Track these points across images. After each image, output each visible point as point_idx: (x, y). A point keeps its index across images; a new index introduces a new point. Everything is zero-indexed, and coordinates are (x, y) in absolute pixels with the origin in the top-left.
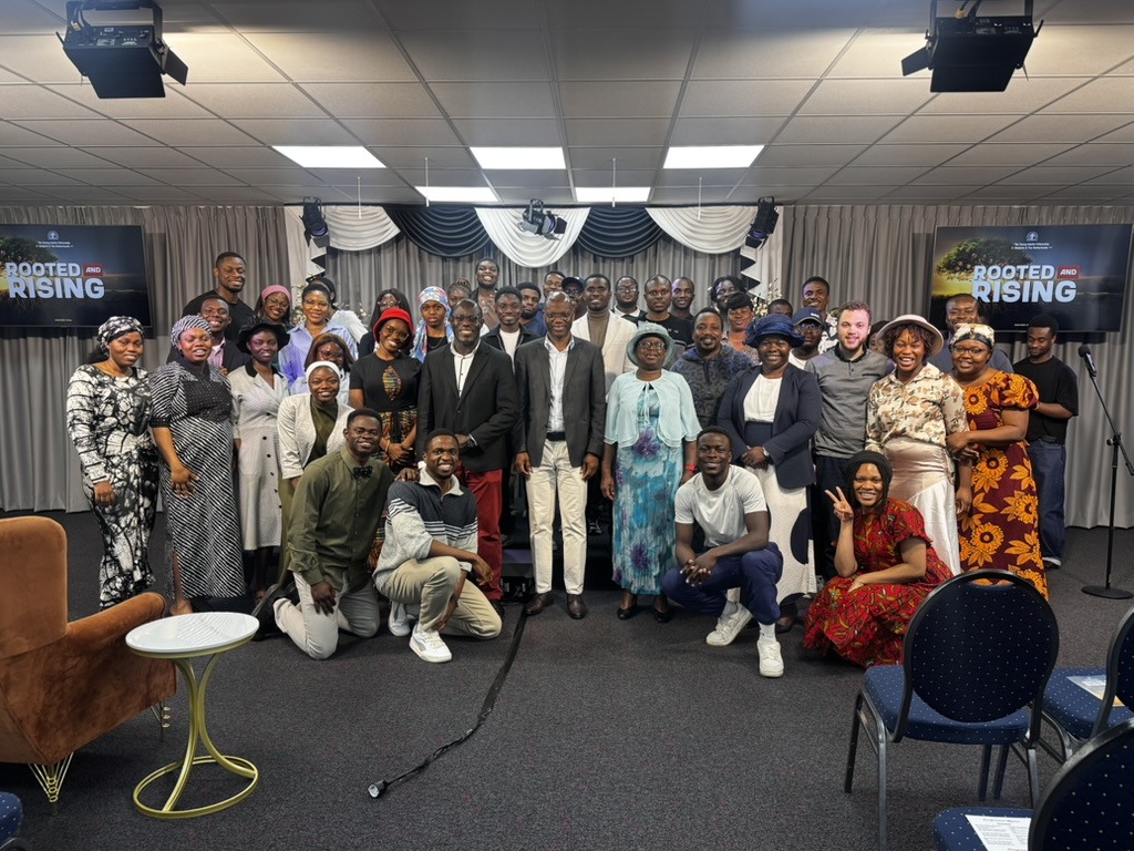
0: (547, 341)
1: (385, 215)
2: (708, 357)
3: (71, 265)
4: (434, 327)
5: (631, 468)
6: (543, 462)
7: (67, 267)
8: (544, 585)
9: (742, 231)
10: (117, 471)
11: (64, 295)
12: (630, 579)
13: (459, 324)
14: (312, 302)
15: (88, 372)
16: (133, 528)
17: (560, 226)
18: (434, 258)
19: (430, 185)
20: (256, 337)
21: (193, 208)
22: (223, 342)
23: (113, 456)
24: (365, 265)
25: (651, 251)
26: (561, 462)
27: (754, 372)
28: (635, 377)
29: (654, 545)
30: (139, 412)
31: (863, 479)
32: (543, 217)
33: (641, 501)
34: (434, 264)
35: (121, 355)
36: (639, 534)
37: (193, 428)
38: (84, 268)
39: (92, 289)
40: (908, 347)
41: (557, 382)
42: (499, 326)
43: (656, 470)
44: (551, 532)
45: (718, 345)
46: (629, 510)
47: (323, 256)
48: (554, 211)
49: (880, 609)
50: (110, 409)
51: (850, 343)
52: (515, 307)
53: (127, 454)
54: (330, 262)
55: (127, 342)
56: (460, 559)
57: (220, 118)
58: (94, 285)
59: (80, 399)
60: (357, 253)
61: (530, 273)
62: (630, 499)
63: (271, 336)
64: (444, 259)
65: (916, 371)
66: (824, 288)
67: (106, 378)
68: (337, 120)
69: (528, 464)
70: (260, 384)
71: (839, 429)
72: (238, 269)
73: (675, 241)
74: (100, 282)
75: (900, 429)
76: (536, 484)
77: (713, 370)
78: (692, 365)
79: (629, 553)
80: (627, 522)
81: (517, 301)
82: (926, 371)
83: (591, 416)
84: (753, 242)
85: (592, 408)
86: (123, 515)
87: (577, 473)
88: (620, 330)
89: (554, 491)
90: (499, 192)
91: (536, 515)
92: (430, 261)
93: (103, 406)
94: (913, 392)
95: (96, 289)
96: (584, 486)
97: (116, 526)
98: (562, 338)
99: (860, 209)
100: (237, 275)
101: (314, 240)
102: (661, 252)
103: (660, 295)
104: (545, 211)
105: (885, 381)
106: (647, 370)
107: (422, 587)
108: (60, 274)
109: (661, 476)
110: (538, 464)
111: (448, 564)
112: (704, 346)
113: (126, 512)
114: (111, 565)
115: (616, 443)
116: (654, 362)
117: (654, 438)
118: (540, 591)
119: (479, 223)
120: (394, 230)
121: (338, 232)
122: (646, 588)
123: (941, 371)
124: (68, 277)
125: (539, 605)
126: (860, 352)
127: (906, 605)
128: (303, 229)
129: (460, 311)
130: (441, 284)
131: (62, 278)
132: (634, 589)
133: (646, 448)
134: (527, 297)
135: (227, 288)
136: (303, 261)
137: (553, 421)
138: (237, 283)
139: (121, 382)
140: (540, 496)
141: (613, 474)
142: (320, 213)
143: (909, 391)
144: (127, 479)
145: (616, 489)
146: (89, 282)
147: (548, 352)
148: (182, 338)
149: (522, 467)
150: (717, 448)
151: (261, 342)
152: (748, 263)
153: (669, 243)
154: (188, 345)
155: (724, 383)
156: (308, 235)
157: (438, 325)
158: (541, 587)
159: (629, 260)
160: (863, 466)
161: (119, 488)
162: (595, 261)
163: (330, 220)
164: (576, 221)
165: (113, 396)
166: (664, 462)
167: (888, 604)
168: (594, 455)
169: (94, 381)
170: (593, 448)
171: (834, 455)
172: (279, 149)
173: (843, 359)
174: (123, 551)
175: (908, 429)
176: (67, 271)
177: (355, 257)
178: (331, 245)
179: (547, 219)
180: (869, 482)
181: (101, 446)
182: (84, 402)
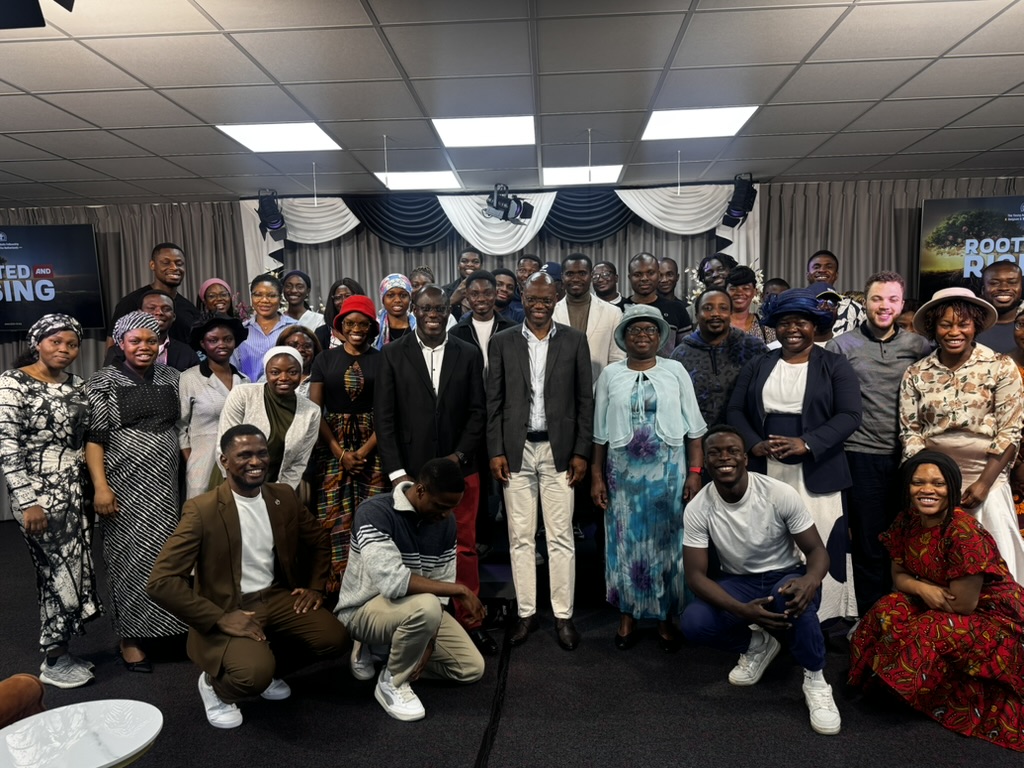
0: (524, 328)
1: (344, 206)
2: (716, 342)
3: (20, 267)
4: (397, 316)
5: (626, 472)
6: (523, 467)
7: (16, 269)
8: (527, 608)
9: (717, 210)
10: (57, 491)
11: (13, 297)
12: (630, 601)
13: (425, 315)
14: (260, 295)
15: (16, 378)
16: (77, 557)
17: (527, 211)
18: (396, 250)
19: (390, 170)
20: (210, 334)
21: (147, 206)
22: (167, 341)
23: (51, 474)
24: (325, 259)
25: (620, 235)
26: (543, 467)
27: (772, 357)
28: (626, 368)
29: (656, 562)
30: (75, 422)
31: (923, 482)
32: (509, 202)
33: (639, 509)
34: (396, 256)
35: (50, 356)
36: (639, 547)
37: (130, 440)
38: (33, 269)
39: (43, 291)
40: (955, 327)
41: (538, 374)
42: (472, 315)
43: (655, 473)
44: (533, 545)
45: (727, 329)
46: (625, 519)
47: (282, 250)
48: (519, 196)
49: (949, 645)
50: (42, 422)
51: (883, 320)
52: (488, 295)
53: (66, 470)
54: (289, 257)
55: (59, 341)
56: (439, 594)
57: (151, 88)
58: (44, 287)
59: (6, 409)
60: (316, 247)
61: (496, 262)
62: (626, 507)
63: (228, 332)
64: (406, 250)
65: (967, 353)
66: (834, 262)
67: (37, 385)
68: (282, 86)
69: (506, 469)
70: (215, 385)
71: (872, 420)
72: (176, 262)
73: (645, 222)
74: (50, 284)
75: (959, 422)
76: (516, 492)
77: (721, 356)
78: (697, 351)
79: (627, 570)
80: (623, 534)
81: (490, 286)
82: (978, 354)
83: (577, 412)
84: (730, 221)
85: (578, 404)
86: (65, 543)
87: (563, 478)
88: (604, 317)
89: (535, 499)
90: (462, 177)
91: (516, 527)
92: (392, 252)
93: (34, 418)
94: (965, 379)
95: (46, 290)
96: (569, 493)
97: (57, 556)
98: (541, 325)
99: (837, 186)
100: (175, 267)
101: (270, 233)
102: (631, 237)
103: (645, 278)
104: (510, 196)
105: (923, 364)
106: (639, 359)
107: (394, 629)
108: (9, 277)
109: (662, 480)
110: (517, 469)
111: (428, 604)
112: (711, 329)
113: (67, 539)
114: (51, 602)
115: (608, 443)
116: (646, 349)
117: (651, 436)
118: (524, 615)
119: (442, 211)
120: (353, 222)
121: (297, 225)
122: (651, 611)
123: (996, 351)
124: (17, 279)
125: (523, 633)
126: (891, 332)
127: (980, 638)
128: (259, 221)
129: (425, 299)
130: (403, 271)
131: (11, 281)
132: (637, 613)
133: (642, 448)
134: (502, 283)
135: (164, 282)
136: (260, 256)
137: (533, 419)
138: (176, 277)
139: (53, 389)
140: (520, 505)
141: (605, 479)
142: (277, 205)
143: (960, 378)
144: (68, 501)
145: (609, 496)
146: (40, 284)
147: (526, 341)
148: (126, 339)
149: (500, 472)
150: (730, 449)
151: (216, 339)
152: (727, 243)
153: (640, 225)
154: (131, 347)
155: (734, 370)
156: (263, 228)
157: (401, 316)
158: (524, 610)
159: (598, 245)
160: (921, 467)
161: (60, 511)
162: (562, 248)
163: (287, 213)
164: (543, 205)
165: (46, 405)
166: (665, 464)
167: (958, 638)
168: (582, 457)
169: (24, 388)
170: (581, 448)
171: (867, 450)
172: (222, 128)
173: (872, 338)
174: (64, 584)
175: (970, 422)
176: (16, 273)
177: (314, 251)
178: (288, 238)
179: (514, 204)
180: (929, 485)
181: (34, 464)
182: (12, 414)
